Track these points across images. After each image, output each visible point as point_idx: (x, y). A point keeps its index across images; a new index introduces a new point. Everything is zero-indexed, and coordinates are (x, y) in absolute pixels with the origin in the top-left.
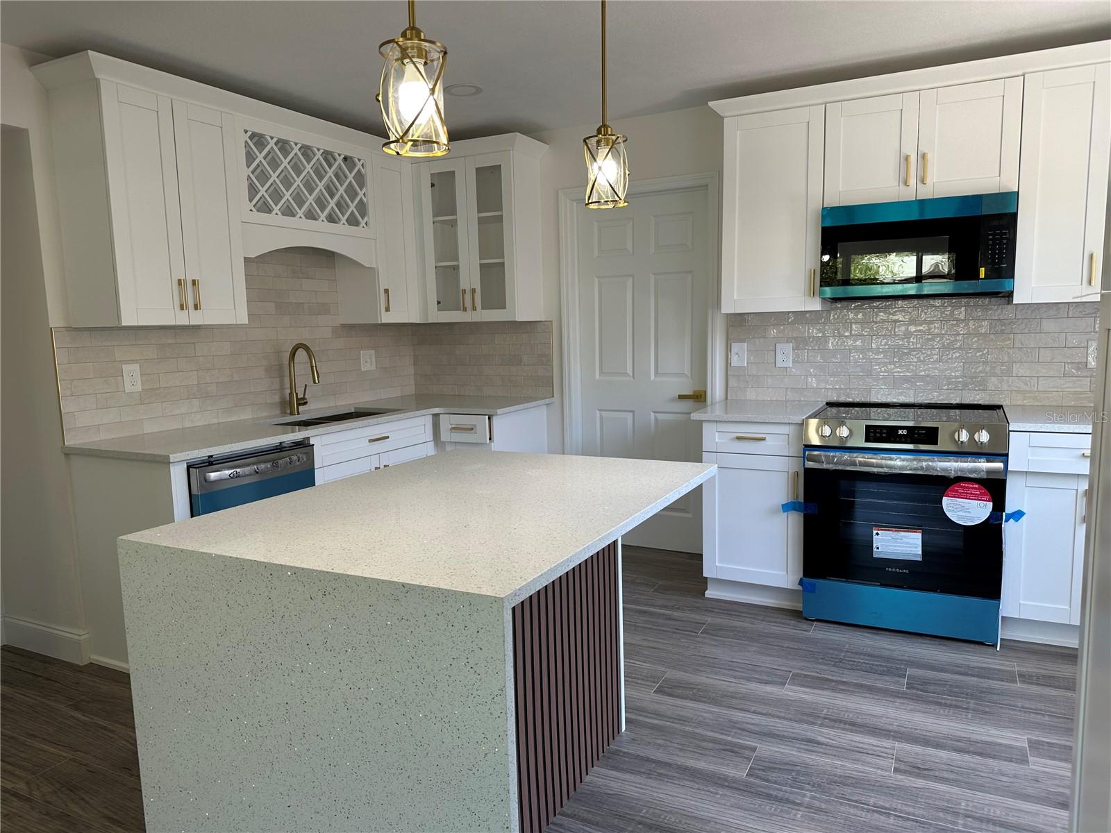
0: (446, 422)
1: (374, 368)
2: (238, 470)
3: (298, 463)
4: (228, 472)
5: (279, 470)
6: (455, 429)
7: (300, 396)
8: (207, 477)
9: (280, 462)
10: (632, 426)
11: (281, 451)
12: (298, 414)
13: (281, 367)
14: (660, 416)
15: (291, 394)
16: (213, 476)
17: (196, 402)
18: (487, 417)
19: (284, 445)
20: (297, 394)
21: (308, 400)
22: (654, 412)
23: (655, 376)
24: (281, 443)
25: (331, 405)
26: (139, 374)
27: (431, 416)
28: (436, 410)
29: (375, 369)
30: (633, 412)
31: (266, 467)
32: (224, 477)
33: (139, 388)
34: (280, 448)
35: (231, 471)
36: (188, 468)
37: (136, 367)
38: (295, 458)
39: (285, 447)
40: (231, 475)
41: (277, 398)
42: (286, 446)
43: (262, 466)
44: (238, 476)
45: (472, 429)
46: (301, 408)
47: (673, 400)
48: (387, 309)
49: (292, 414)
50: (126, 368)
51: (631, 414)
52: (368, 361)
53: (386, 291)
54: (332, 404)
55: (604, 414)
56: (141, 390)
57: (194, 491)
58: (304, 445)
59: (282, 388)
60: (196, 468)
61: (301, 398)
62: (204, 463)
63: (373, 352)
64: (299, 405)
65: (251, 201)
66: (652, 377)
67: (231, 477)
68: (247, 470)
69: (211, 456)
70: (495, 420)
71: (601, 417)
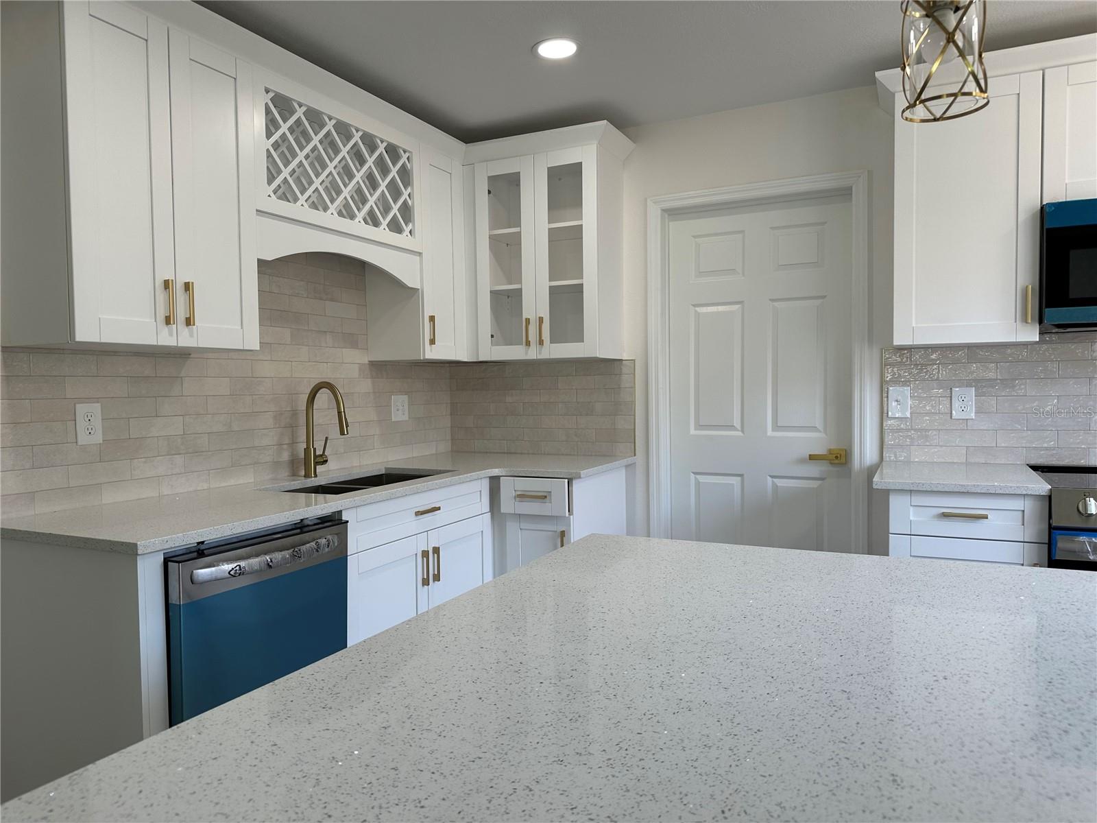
0: (508, 488)
1: (406, 417)
2: (243, 564)
3: (327, 550)
4: (227, 567)
5: (302, 561)
6: (522, 497)
7: (319, 452)
8: (195, 577)
9: (303, 548)
10: (739, 493)
11: (302, 533)
12: (316, 476)
13: (294, 413)
14: (779, 482)
15: (307, 450)
16: (203, 573)
17: (179, 460)
18: (567, 480)
19: (306, 522)
20: (315, 450)
21: (329, 459)
22: (772, 477)
23: (773, 430)
24: (302, 520)
25: (355, 465)
26: (101, 418)
27: (488, 479)
28: (496, 472)
29: (407, 419)
30: (741, 476)
31: (284, 558)
32: (220, 576)
33: (98, 438)
34: (301, 527)
35: (233, 565)
36: (166, 561)
37: (96, 408)
38: (323, 541)
39: (308, 526)
40: (232, 573)
41: (286, 456)
42: (310, 523)
43: (278, 556)
44: (241, 573)
45: (546, 497)
46: (320, 469)
47: (801, 461)
48: (432, 342)
49: (307, 476)
50: (81, 409)
51: (739, 478)
52: (400, 409)
53: (432, 319)
54: (356, 463)
55: (702, 479)
56: (101, 442)
57: (174, 599)
58: (334, 522)
59: (293, 442)
60: (179, 562)
61: (321, 456)
62: (191, 552)
63: (405, 398)
64: (316, 463)
65: (270, 182)
66: (770, 433)
67: (232, 575)
68: (255, 562)
69: (202, 543)
70: (576, 485)
71: (698, 483)
